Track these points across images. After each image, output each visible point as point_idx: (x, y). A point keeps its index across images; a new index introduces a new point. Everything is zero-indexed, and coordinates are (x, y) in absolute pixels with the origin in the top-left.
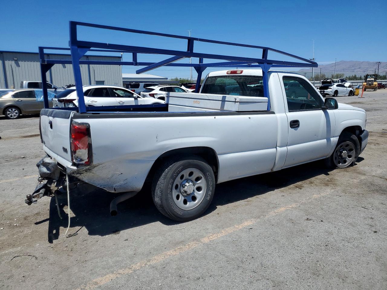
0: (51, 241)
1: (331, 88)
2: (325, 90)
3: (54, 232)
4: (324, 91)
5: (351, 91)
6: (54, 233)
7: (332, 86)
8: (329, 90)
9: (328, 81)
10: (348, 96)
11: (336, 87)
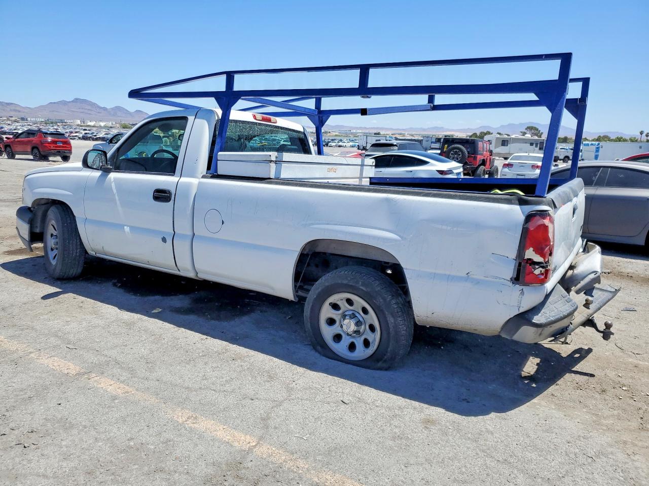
0: (589, 351)
3: (577, 355)
6: (579, 355)
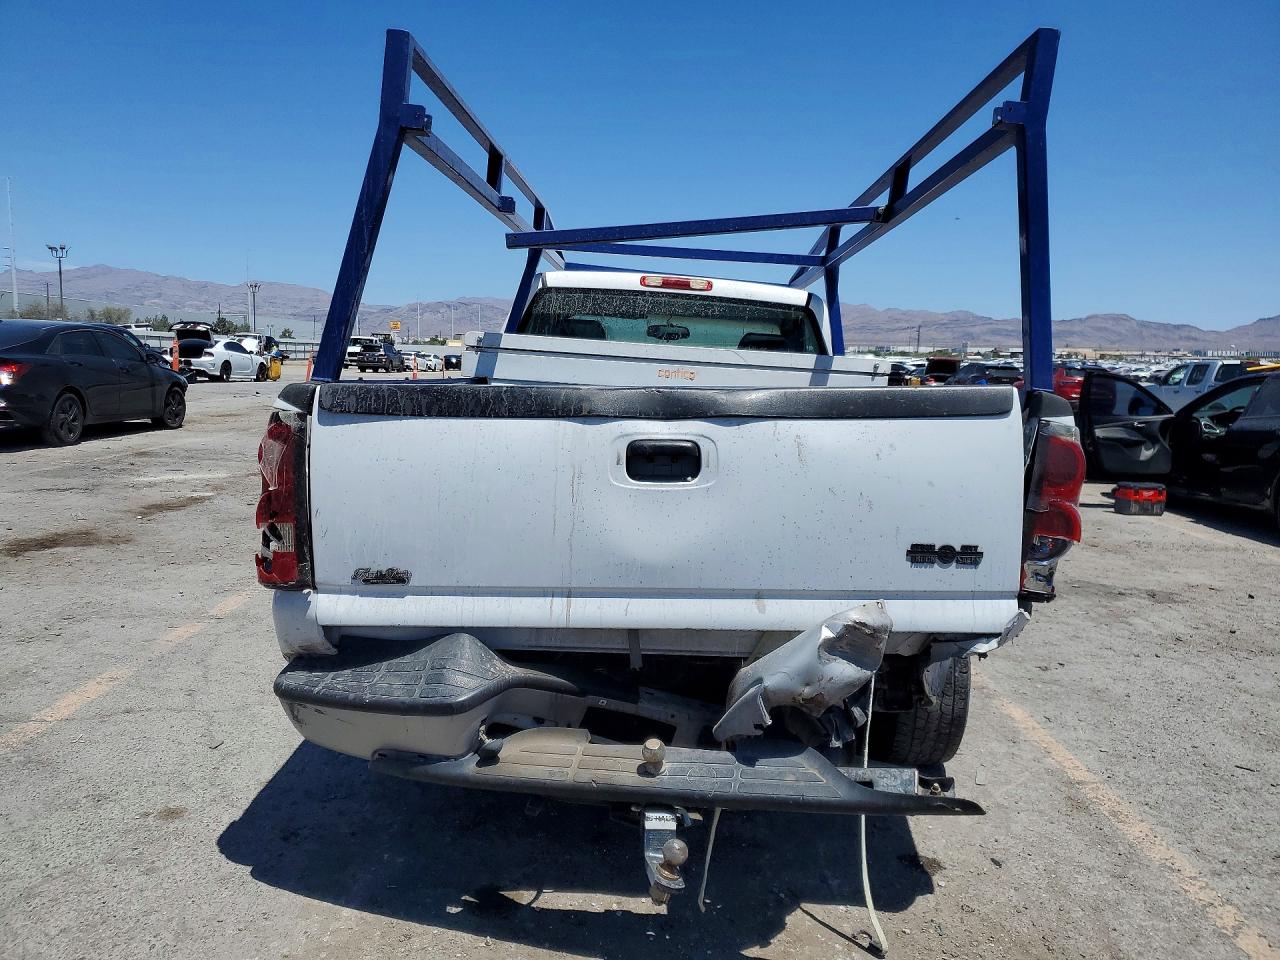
1: (211, 354)
2: (193, 360)
4: (189, 363)
5: (262, 363)
7: (212, 346)
8: (204, 359)
9: (199, 328)
10: (255, 380)
11: (223, 350)
